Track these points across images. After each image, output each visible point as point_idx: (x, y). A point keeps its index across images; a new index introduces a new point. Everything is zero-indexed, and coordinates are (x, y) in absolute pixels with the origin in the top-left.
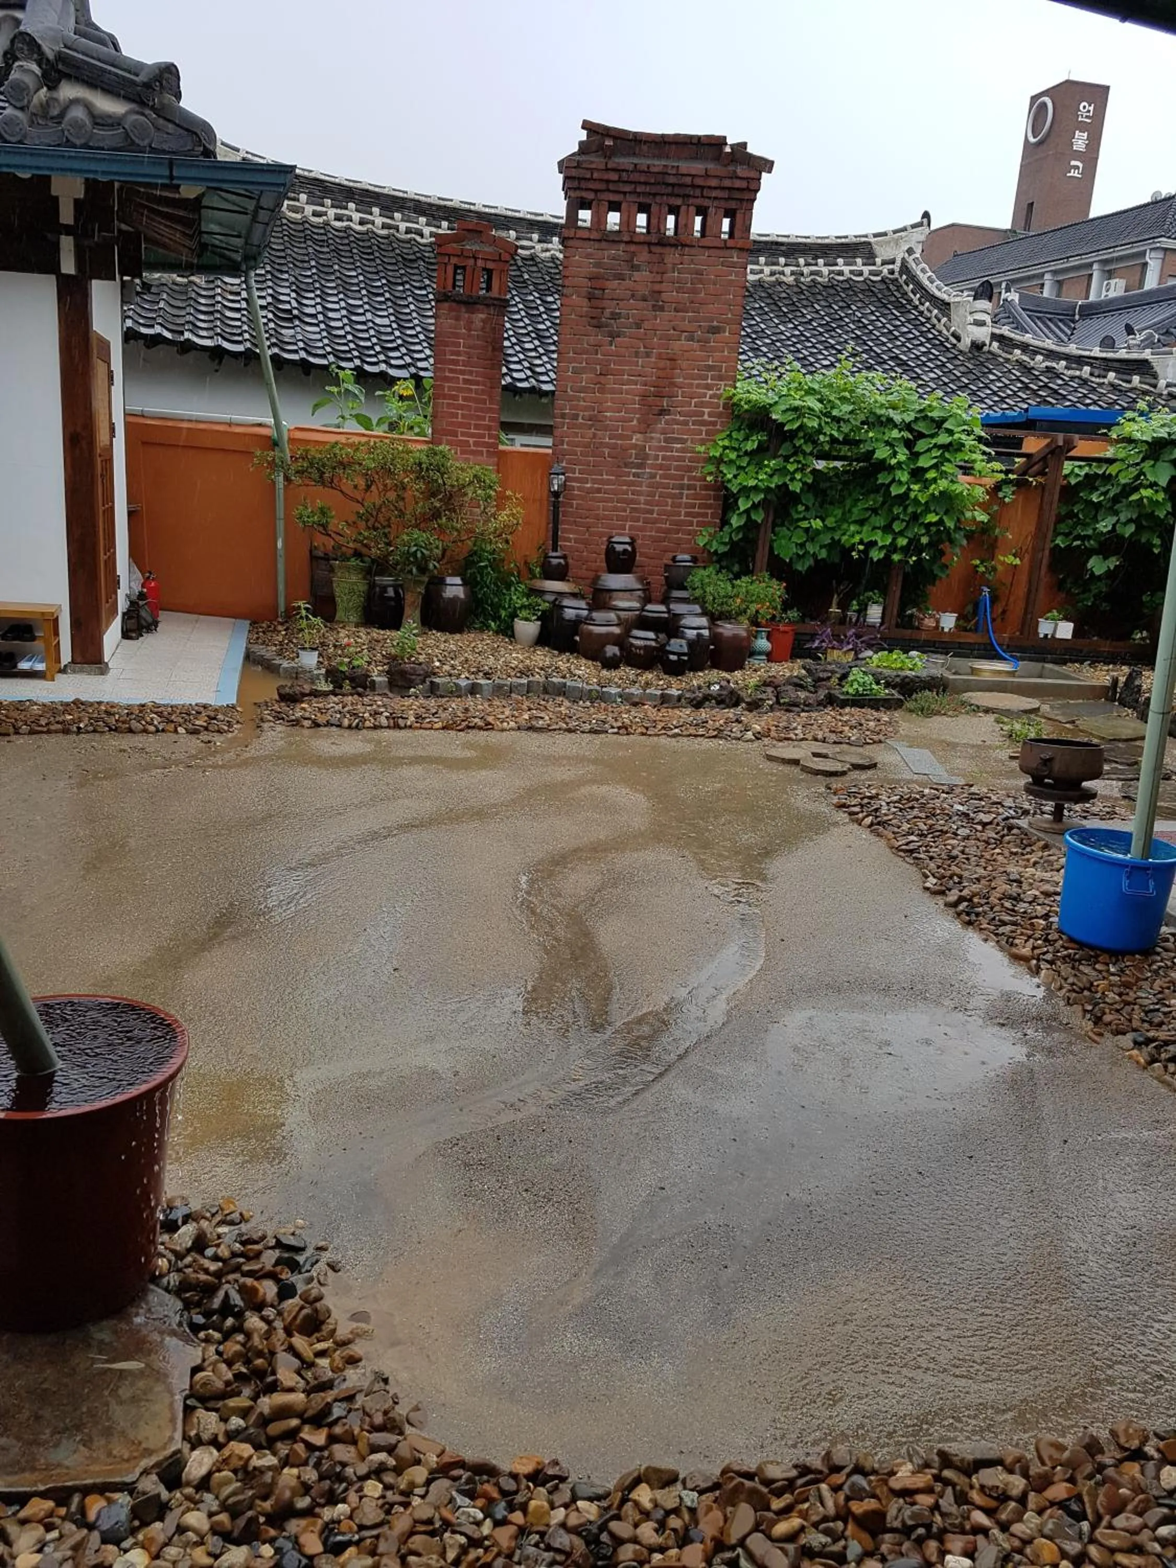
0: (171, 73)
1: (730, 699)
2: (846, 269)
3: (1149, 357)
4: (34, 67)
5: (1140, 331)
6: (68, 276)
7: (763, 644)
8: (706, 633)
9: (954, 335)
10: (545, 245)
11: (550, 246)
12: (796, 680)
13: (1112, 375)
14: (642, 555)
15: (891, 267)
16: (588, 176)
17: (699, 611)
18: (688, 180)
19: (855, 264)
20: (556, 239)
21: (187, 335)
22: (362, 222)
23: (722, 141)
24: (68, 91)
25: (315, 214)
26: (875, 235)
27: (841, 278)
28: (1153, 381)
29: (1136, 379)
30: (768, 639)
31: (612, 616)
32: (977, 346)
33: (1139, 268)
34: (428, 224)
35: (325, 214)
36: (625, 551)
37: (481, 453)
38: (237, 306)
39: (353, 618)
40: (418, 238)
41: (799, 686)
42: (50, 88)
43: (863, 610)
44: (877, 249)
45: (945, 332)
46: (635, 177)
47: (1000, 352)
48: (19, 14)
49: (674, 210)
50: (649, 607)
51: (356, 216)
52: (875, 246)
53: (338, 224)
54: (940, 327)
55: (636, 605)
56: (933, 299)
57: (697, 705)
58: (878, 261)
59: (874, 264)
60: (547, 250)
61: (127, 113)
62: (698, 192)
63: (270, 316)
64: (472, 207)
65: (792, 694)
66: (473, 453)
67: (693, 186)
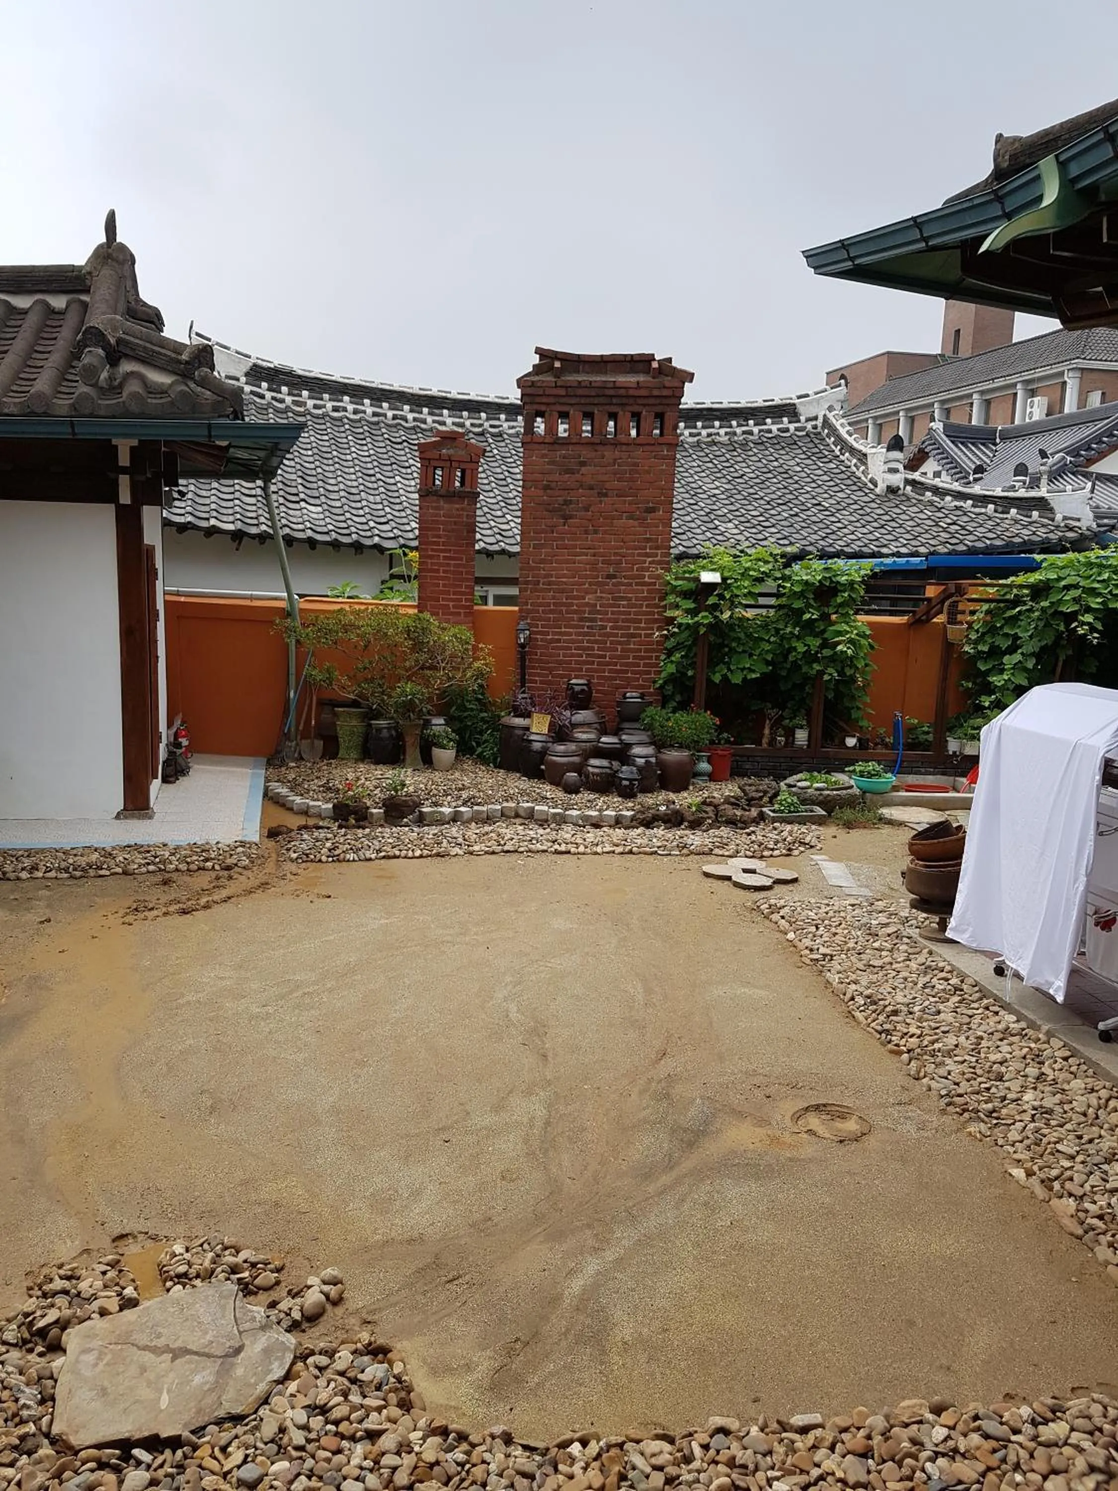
0: (206, 352)
1: (674, 820)
2: (774, 428)
3: (1046, 495)
4: (100, 351)
5: (1053, 454)
6: (125, 506)
7: (704, 766)
8: (653, 760)
9: (871, 481)
10: (512, 424)
11: (514, 424)
12: (733, 800)
13: (1013, 511)
14: (598, 691)
15: (814, 423)
16: (541, 393)
17: (647, 740)
18: (622, 392)
19: (782, 422)
20: (520, 418)
21: (213, 522)
22: (355, 412)
23: (651, 358)
24: (127, 367)
25: (316, 407)
26: (799, 397)
27: (770, 435)
28: (1051, 516)
29: (1035, 514)
30: (709, 762)
31: (572, 747)
32: (892, 490)
33: (1059, 387)
34: (411, 411)
35: (324, 406)
36: (583, 690)
37: (459, 614)
38: (253, 492)
39: (354, 755)
40: (403, 423)
41: (735, 805)
42: (112, 366)
43: (790, 734)
44: (801, 409)
45: (863, 478)
46: (580, 392)
47: (913, 495)
48: (85, 298)
49: (613, 416)
50: (603, 739)
51: (350, 407)
52: (798, 406)
53: (336, 414)
54: (859, 474)
55: (592, 736)
56: (852, 451)
57: (648, 824)
58: (803, 418)
59: (799, 421)
60: (513, 427)
61: (173, 383)
62: (631, 401)
63: (281, 500)
64: (449, 395)
65: (730, 811)
66: (452, 614)
67: (627, 397)
